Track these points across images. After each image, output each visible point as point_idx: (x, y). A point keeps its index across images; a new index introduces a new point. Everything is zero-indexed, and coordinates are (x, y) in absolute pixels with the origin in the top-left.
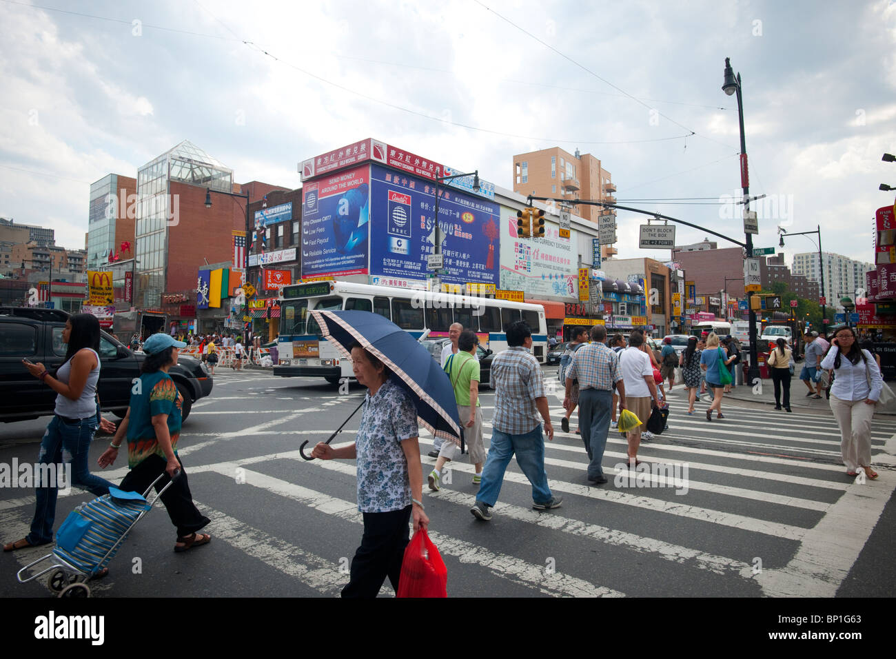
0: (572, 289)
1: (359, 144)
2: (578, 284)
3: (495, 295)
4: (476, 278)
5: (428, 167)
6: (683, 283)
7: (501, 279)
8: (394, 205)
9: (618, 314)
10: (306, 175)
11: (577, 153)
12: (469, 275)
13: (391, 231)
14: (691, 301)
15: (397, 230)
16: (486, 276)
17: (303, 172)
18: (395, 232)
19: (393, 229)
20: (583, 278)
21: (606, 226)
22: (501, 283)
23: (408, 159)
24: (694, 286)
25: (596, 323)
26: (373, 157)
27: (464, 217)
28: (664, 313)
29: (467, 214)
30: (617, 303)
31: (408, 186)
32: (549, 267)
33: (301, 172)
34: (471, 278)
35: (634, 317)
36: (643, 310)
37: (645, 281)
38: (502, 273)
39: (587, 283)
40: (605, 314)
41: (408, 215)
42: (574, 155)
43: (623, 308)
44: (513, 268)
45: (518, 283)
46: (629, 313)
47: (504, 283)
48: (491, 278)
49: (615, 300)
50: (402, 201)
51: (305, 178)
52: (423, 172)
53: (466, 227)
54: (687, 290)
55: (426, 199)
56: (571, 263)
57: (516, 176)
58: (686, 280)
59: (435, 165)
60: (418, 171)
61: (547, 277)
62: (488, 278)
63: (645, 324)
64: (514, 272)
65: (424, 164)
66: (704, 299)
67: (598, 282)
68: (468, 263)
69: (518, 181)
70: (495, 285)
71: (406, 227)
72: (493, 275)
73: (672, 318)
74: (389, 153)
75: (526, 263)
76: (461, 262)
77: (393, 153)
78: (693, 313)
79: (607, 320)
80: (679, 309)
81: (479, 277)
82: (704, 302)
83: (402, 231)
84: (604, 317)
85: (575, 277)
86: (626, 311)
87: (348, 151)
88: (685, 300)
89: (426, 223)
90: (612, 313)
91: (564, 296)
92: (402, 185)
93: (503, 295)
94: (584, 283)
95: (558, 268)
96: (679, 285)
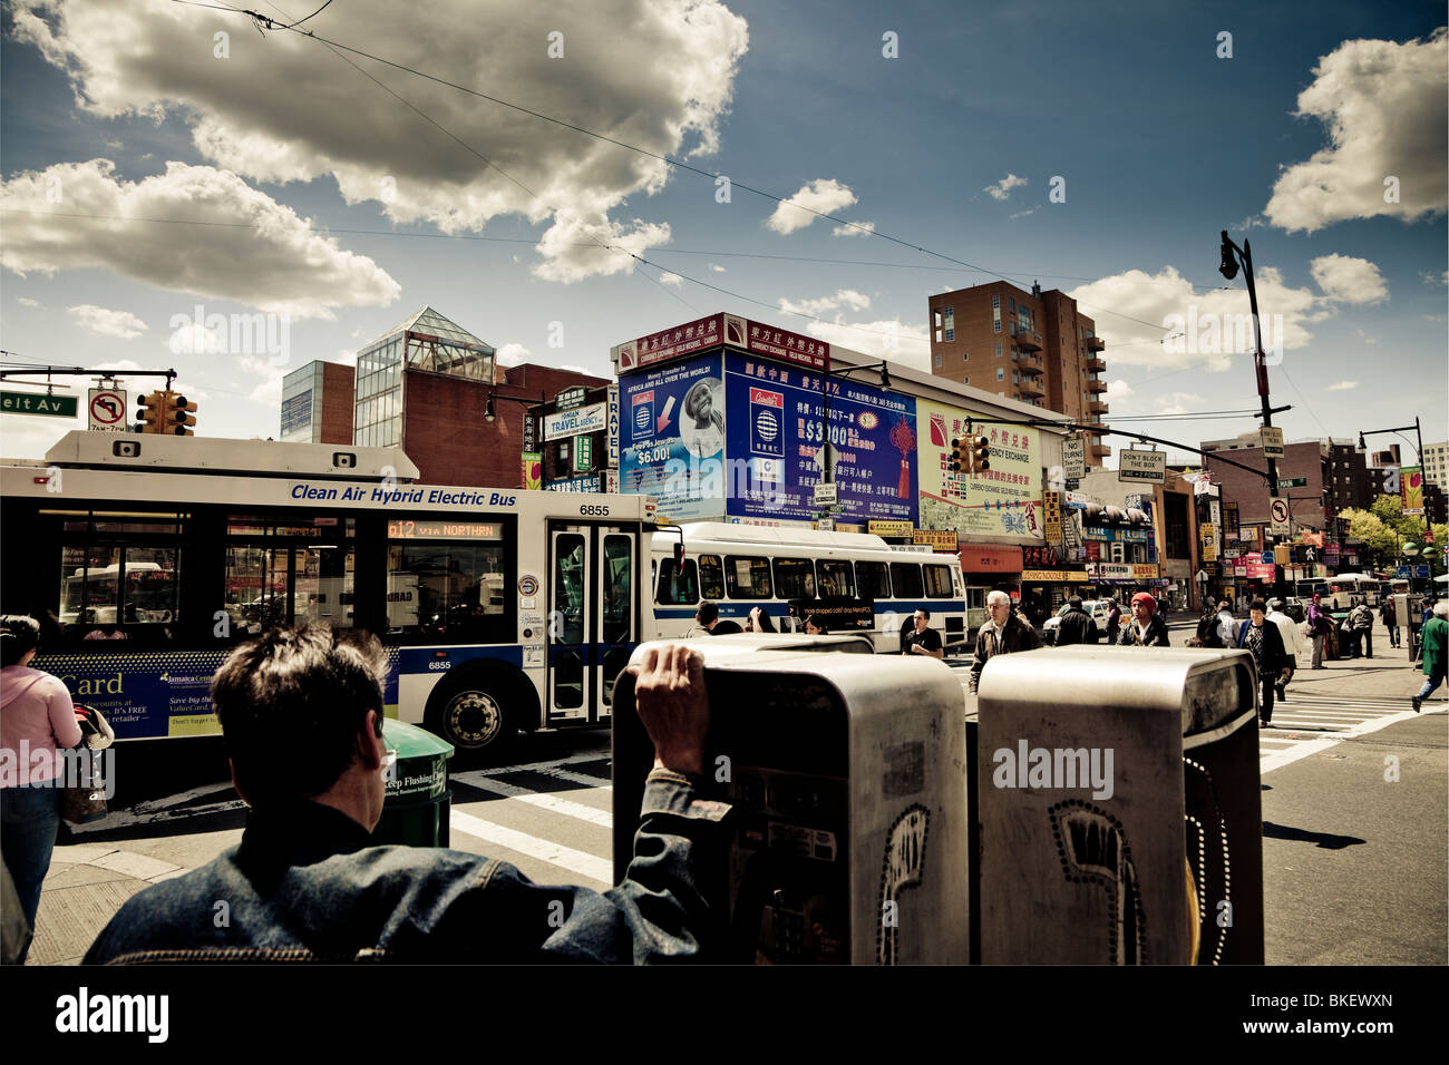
0: (1034, 524)
1: (706, 321)
2: (1044, 515)
3: (912, 539)
4: (885, 514)
5: (806, 348)
6: (1218, 507)
7: (921, 513)
8: (759, 409)
9: (1110, 561)
10: (624, 365)
11: (1036, 288)
12: (872, 510)
13: (755, 449)
14: (1233, 536)
15: (765, 446)
16: (898, 509)
17: (620, 362)
18: (761, 450)
19: (759, 446)
20: (1052, 506)
21: (1072, 454)
22: (921, 519)
23: (776, 340)
24: (1237, 510)
25: (1073, 576)
26: (727, 340)
27: (861, 420)
28: (1187, 556)
29: (867, 415)
30: (1108, 543)
31: (777, 379)
32: (995, 490)
33: (616, 362)
34: (875, 513)
35: (1137, 565)
36: (1152, 554)
37: (1154, 504)
38: (922, 502)
39: (1058, 514)
40: (1089, 562)
41: (779, 423)
42: (1030, 291)
43: (1118, 551)
44: (940, 496)
45: (948, 518)
46: (1128, 560)
47: (925, 518)
48: (907, 513)
49: (1105, 538)
50: (769, 402)
51: (623, 369)
52: (800, 357)
53: (865, 434)
54: (1226, 518)
55: (805, 398)
56: (1030, 481)
57: (934, 329)
58: (1224, 501)
59: (818, 343)
60: (792, 355)
61: (993, 506)
62: (902, 512)
63: (1155, 576)
64: (941, 500)
65: (801, 343)
66: (1255, 531)
67: (1076, 511)
68: (870, 487)
69: (939, 339)
70: (912, 523)
71: (777, 441)
72: (909, 508)
73: (1202, 565)
74: (750, 332)
75: (959, 486)
76: (860, 485)
77: (756, 331)
78: (1237, 555)
79: (1092, 572)
80: (1213, 550)
81: (887, 511)
82: (1255, 537)
83: (770, 448)
84: (1087, 567)
85: (1037, 503)
86: (1122, 556)
87: (689, 331)
88: (1223, 534)
89: (806, 430)
90: (1098, 561)
91: (1022, 535)
92: (769, 378)
93: (925, 537)
94: (1052, 514)
95: (1010, 491)
96: (1212, 511)
